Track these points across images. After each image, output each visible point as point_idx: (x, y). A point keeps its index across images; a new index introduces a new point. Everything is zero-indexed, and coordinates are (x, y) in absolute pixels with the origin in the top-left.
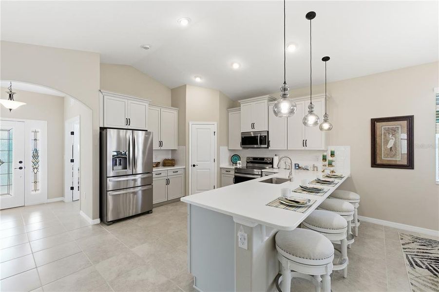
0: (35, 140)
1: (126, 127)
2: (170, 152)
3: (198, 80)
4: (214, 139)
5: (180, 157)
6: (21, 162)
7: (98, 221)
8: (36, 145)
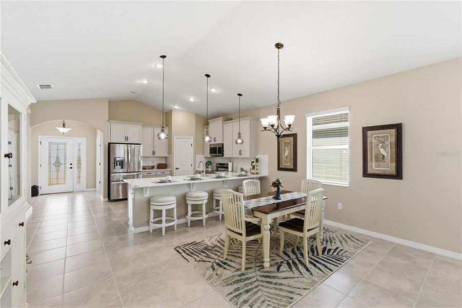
0: (79, 150)
1: (125, 142)
2: (164, 158)
3: (176, 107)
4: (191, 149)
5: (169, 162)
6: (71, 164)
7: (107, 199)
8: (79, 153)
